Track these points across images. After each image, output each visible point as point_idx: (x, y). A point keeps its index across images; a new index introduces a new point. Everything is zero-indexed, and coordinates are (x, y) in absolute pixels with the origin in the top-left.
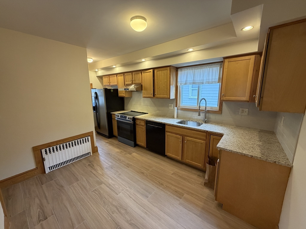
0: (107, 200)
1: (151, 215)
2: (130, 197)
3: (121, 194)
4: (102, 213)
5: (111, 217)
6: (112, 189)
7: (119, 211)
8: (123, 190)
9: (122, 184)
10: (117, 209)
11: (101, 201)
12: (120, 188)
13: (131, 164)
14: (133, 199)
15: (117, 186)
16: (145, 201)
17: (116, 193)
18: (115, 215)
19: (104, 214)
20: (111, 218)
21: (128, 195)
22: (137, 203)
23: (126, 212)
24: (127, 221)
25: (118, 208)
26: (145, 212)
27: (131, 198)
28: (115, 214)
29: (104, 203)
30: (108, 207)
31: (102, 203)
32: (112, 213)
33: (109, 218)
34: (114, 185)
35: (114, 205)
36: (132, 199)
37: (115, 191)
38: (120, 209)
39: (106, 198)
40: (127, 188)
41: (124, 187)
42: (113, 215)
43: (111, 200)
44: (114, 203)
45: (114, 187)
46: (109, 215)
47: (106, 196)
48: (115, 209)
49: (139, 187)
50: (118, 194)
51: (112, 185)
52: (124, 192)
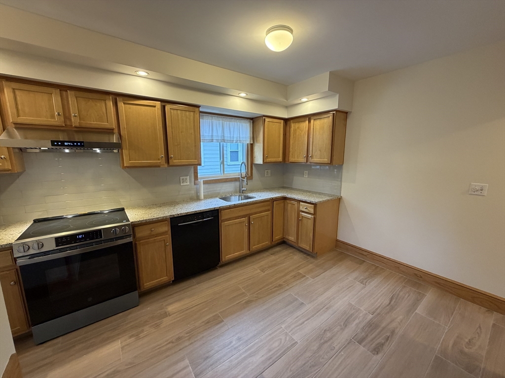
0: (308, 361)
1: (329, 304)
2: (301, 324)
3: (296, 337)
4: (336, 366)
5: (340, 352)
6: (282, 353)
7: (329, 340)
8: (286, 334)
9: (270, 335)
10: (326, 342)
11: (311, 372)
12: (281, 339)
13: (213, 316)
14: (306, 320)
15: (276, 344)
16: (308, 307)
17: (291, 346)
18: (337, 345)
19: (337, 364)
20: (342, 350)
21: (297, 326)
22: (313, 316)
23: (328, 330)
24: (343, 329)
25: (322, 341)
26: (326, 309)
27: (303, 323)
28: (334, 346)
29: (313, 366)
30: (323, 358)
31: (315, 371)
32: (333, 350)
33: (342, 355)
34: (270, 351)
35: (320, 348)
36: (306, 322)
37: (288, 348)
38: (325, 339)
39: (303, 363)
40: (283, 326)
41: (278, 332)
42: (337, 348)
43: (308, 354)
44: (315, 348)
45: (277, 349)
46: (338, 354)
47: (299, 363)
48: (326, 345)
49: (283, 310)
50: (294, 342)
51: (271, 353)
52: (291, 332)
